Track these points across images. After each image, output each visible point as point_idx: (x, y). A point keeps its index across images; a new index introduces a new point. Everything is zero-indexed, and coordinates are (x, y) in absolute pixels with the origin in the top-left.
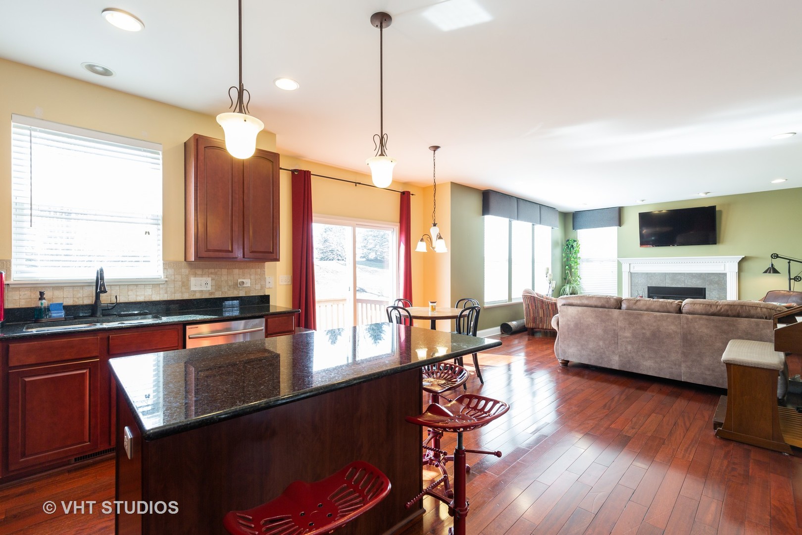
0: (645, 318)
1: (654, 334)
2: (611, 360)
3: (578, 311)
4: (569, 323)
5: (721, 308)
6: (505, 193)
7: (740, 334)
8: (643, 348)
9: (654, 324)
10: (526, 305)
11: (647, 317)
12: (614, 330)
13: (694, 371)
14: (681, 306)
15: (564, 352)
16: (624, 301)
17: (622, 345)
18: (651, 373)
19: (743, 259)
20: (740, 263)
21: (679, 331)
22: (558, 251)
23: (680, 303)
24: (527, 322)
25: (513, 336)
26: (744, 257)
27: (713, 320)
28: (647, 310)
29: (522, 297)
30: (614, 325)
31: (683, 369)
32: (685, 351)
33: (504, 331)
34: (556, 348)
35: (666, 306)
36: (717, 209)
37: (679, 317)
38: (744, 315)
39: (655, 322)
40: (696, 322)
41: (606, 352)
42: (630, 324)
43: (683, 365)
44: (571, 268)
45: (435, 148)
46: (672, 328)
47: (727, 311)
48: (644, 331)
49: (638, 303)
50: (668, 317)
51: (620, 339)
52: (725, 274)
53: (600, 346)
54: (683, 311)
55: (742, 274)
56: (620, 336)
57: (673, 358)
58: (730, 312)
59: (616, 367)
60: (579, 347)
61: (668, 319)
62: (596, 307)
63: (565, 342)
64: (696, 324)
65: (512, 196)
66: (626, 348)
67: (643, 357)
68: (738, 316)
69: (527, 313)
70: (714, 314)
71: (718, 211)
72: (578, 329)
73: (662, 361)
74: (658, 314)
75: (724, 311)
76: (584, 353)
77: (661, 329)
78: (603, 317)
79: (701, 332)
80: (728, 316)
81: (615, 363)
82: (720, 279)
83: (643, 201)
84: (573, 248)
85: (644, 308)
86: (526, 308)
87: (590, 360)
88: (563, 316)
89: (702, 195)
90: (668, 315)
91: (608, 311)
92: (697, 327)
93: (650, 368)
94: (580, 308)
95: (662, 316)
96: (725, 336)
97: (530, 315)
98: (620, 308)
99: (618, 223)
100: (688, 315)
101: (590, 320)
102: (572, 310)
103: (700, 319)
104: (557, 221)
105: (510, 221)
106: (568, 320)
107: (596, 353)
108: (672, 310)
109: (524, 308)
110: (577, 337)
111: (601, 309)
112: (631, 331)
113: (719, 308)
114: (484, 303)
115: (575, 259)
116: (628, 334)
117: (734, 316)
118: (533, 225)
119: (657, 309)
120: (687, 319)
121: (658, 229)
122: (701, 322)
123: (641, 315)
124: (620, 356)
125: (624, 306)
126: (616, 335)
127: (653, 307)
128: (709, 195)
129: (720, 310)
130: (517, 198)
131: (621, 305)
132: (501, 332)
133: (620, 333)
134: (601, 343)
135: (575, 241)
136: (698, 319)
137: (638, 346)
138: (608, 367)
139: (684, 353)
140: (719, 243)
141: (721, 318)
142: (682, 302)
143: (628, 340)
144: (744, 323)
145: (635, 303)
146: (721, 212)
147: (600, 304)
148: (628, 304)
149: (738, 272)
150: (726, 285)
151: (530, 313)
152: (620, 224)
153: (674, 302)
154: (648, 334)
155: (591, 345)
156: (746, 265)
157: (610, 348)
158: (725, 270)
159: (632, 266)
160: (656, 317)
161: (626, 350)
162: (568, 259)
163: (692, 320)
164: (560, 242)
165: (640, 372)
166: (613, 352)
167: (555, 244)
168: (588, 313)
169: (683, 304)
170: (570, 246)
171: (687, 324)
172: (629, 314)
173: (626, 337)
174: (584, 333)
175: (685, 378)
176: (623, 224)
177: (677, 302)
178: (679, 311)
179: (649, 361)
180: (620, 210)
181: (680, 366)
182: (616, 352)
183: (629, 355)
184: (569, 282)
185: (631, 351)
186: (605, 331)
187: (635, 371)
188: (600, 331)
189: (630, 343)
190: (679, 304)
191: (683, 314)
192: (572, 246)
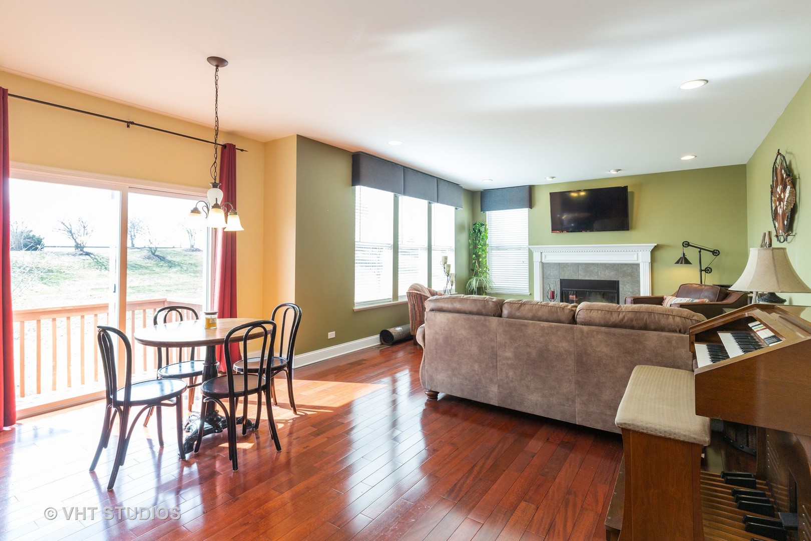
0: (530, 331)
1: (541, 354)
2: (488, 392)
3: (448, 319)
4: (437, 336)
5: (624, 317)
6: (382, 158)
7: (648, 356)
8: (528, 374)
9: (542, 339)
10: (411, 306)
11: (534, 329)
12: (493, 348)
13: (592, 410)
14: (575, 313)
15: (432, 379)
16: (506, 305)
17: (502, 369)
18: (538, 412)
19: (655, 247)
20: (653, 252)
21: (572, 350)
22: (464, 237)
23: (574, 309)
24: (412, 328)
25: (395, 348)
26: (656, 245)
27: (614, 334)
28: (533, 319)
29: (406, 294)
30: (492, 340)
31: (578, 407)
32: (580, 379)
33: (384, 340)
34: (422, 373)
35: (557, 313)
36: (629, 190)
37: (572, 329)
38: (652, 327)
39: (542, 336)
40: (593, 337)
41: (483, 380)
42: (512, 338)
43: (578, 400)
44: (478, 256)
45: (219, 62)
46: (564, 345)
47: (632, 320)
48: (529, 350)
49: (522, 308)
50: (558, 329)
51: (500, 360)
52: (638, 265)
53: (474, 371)
54: (578, 320)
55: (655, 265)
56: (500, 356)
57: (565, 391)
58: (635, 323)
59: (494, 402)
60: (450, 372)
61: (559, 333)
62: (471, 313)
63: (433, 364)
64: (593, 339)
65: (396, 164)
66: (507, 373)
67: (528, 387)
68: (645, 328)
69: (412, 315)
70: (615, 326)
71: (630, 192)
72: (449, 344)
73: (551, 394)
74: (546, 324)
75: (628, 320)
76: (456, 380)
77: (550, 347)
78: (479, 329)
79: (600, 351)
80: (633, 328)
81: (493, 396)
82: (633, 269)
83: (553, 178)
84: (480, 234)
85: (530, 315)
86: (411, 310)
87: (462, 391)
88: (429, 327)
89: (613, 173)
90: (558, 326)
91: (485, 320)
92: (594, 344)
93: (536, 404)
94: (450, 316)
95: (551, 327)
96: (629, 358)
97: (416, 319)
98: (500, 316)
99: (528, 203)
100: (583, 326)
101: (463, 333)
102: (441, 318)
103: (598, 332)
104: (463, 200)
105: (395, 196)
106: (436, 333)
107: (469, 381)
108: (563, 318)
109: (409, 310)
110: (447, 358)
111: (476, 317)
112: (512, 350)
113: (621, 316)
114: (353, 304)
115: (482, 246)
116: (509, 354)
117: (641, 328)
118: (430, 203)
119: (545, 318)
120: (582, 332)
121: (576, 215)
122: (600, 337)
123: (525, 325)
124: (499, 386)
125: (505, 312)
126: (494, 356)
127: (540, 314)
128: (621, 174)
129: (623, 319)
130: (404, 167)
131: (502, 311)
132: (381, 341)
133: (500, 353)
134: (476, 367)
135: (482, 225)
136: (595, 333)
137: (522, 371)
138: (485, 402)
139: (578, 383)
140: (631, 229)
141: (624, 331)
142: (576, 307)
143: (509, 362)
144: (652, 338)
145: (519, 308)
146: (632, 193)
147: (475, 309)
148: (510, 310)
149: (651, 262)
150: (639, 277)
151: (416, 317)
152: (531, 205)
153: (567, 306)
154: (534, 353)
155: (464, 370)
156: (658, 254)
157: (487, 374)
158: (637, 260)
159: (543, 254)
160: (543, 329)
161: (507, 377)
162: (475, 246)
163: (588, 333)
164: (466, 225)
165: (524, 410)
166: (491, 380)
167: (459, 228)
168: (460, 322)
169: (578, 310)
170: (476, 231)
171: (582, 339)
172: (511, 325)
173: (507, 358)
174: (455, 351)
175: (580, 420)
176: (533, 206)
177: (570, 306)
178: (573, 320)
179: (535, 394)
180: (531, 189)
181: (574, 402)
182: (495, 380)
183: (511, 384)
184: (476, 274)
185: (512, 378)
186: (481, 349)
187: (518, 408)
188: (474, 349)
189: (511, 366)
190: (572, 310)
191: (577, 326)
192: (479, 230)
